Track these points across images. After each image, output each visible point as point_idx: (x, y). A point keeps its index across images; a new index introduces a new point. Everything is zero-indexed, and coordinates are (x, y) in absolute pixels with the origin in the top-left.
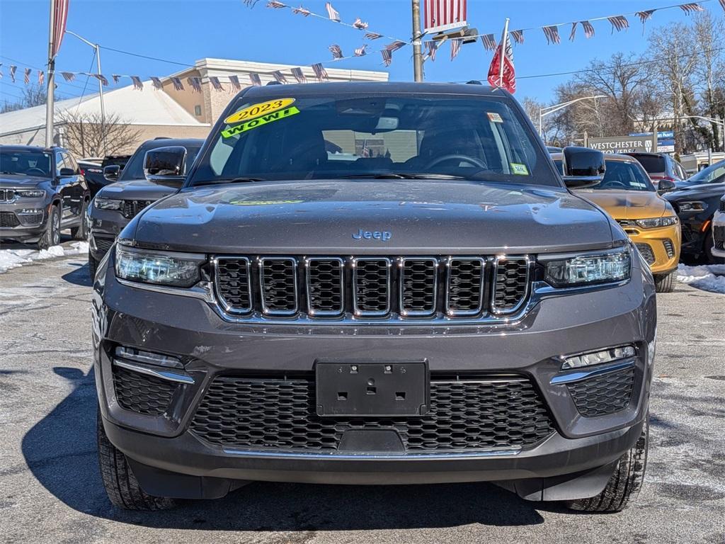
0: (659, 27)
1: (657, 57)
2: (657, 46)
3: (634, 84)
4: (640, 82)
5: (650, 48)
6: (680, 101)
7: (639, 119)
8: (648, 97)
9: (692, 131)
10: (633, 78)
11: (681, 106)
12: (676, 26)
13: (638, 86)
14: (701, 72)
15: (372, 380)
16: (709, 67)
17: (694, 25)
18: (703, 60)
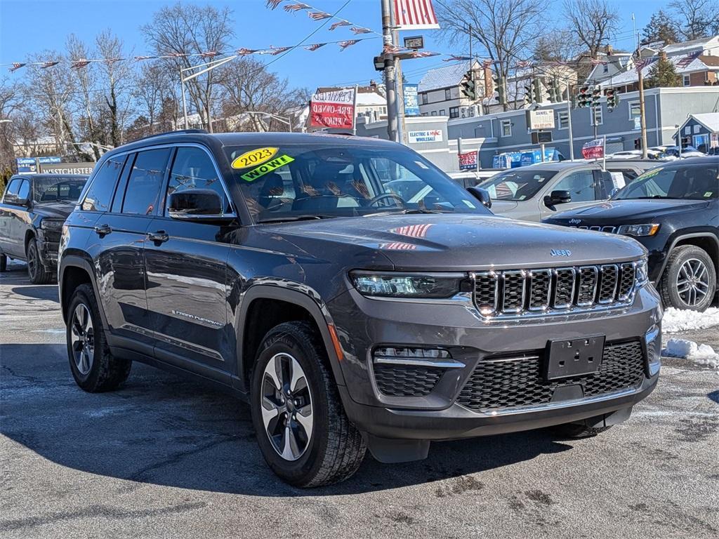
0: (34, 54)
1: (35, 83)
2: (34, 72)
3: (10, 108)
4: (18, 106)
5: (27, 73)
6: (61, 127)
7: (19, 143)
8: (26, 122)
9: (75, 156)
10: (9, 103)
11: (63, 132)
12: (50, 54)
13: (15, 111)
14: (79, 100)
15: (578, 351)
16: (87, 96)
17: (69, 55)
18: (80, 88)
